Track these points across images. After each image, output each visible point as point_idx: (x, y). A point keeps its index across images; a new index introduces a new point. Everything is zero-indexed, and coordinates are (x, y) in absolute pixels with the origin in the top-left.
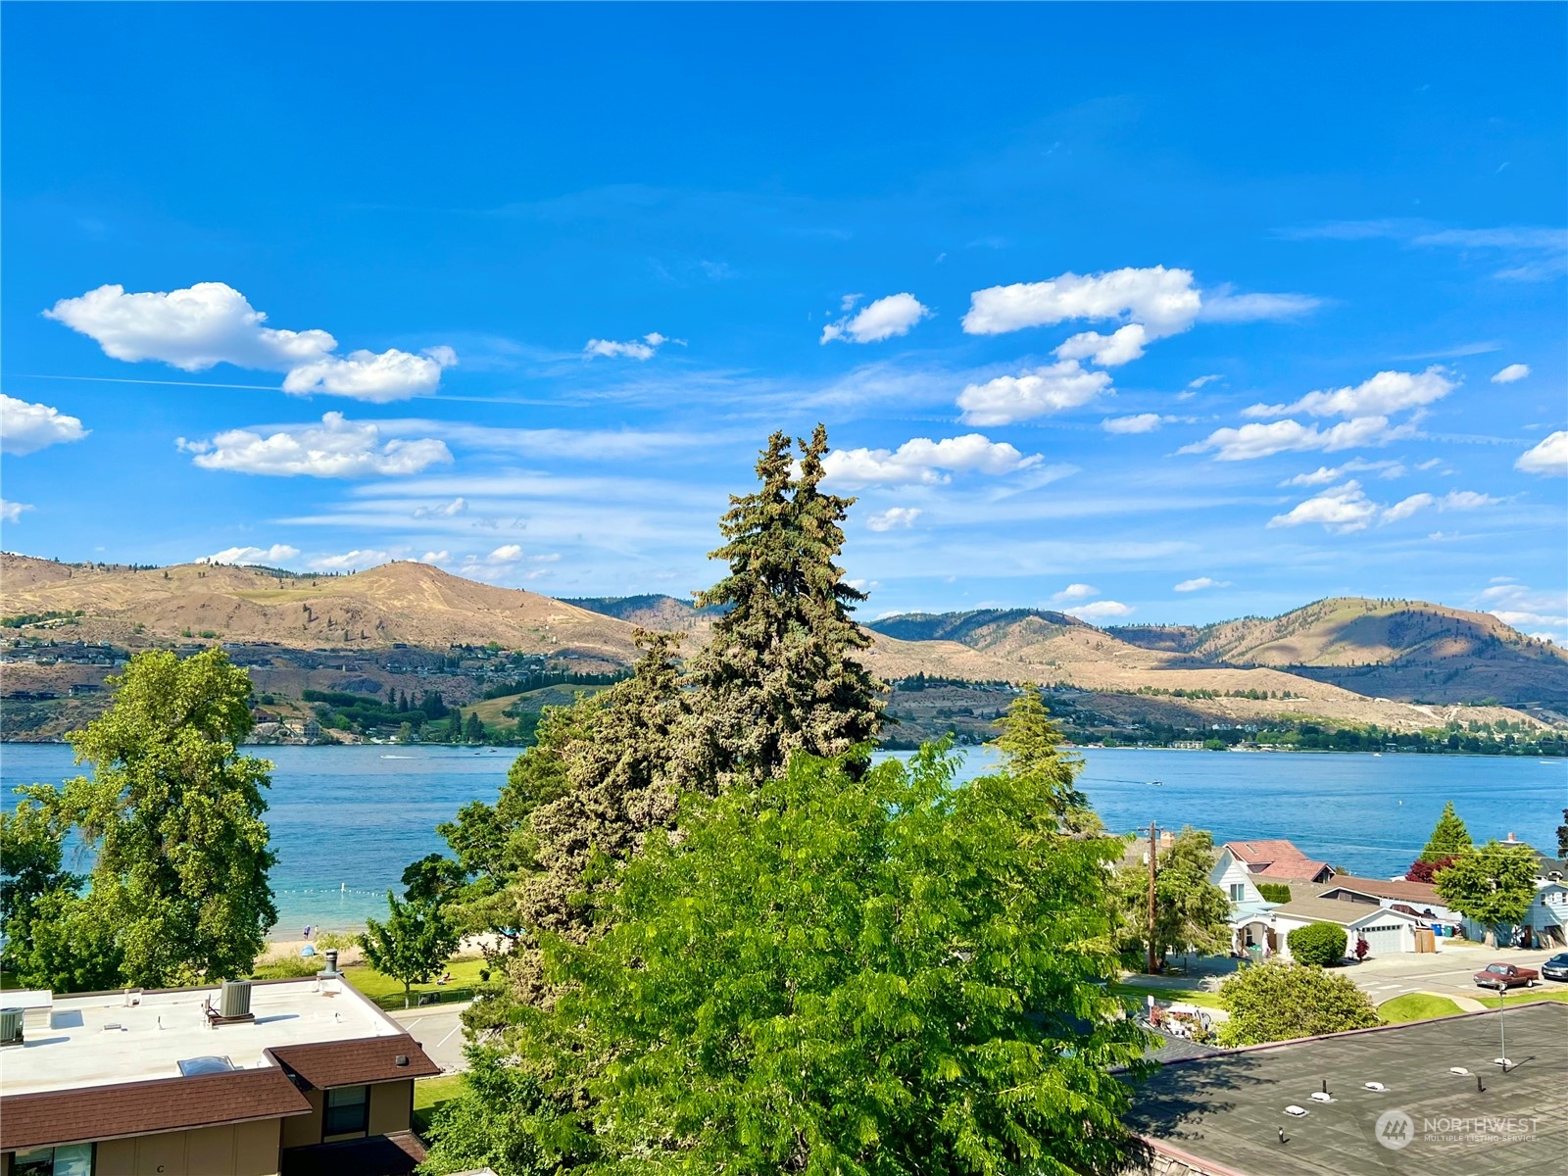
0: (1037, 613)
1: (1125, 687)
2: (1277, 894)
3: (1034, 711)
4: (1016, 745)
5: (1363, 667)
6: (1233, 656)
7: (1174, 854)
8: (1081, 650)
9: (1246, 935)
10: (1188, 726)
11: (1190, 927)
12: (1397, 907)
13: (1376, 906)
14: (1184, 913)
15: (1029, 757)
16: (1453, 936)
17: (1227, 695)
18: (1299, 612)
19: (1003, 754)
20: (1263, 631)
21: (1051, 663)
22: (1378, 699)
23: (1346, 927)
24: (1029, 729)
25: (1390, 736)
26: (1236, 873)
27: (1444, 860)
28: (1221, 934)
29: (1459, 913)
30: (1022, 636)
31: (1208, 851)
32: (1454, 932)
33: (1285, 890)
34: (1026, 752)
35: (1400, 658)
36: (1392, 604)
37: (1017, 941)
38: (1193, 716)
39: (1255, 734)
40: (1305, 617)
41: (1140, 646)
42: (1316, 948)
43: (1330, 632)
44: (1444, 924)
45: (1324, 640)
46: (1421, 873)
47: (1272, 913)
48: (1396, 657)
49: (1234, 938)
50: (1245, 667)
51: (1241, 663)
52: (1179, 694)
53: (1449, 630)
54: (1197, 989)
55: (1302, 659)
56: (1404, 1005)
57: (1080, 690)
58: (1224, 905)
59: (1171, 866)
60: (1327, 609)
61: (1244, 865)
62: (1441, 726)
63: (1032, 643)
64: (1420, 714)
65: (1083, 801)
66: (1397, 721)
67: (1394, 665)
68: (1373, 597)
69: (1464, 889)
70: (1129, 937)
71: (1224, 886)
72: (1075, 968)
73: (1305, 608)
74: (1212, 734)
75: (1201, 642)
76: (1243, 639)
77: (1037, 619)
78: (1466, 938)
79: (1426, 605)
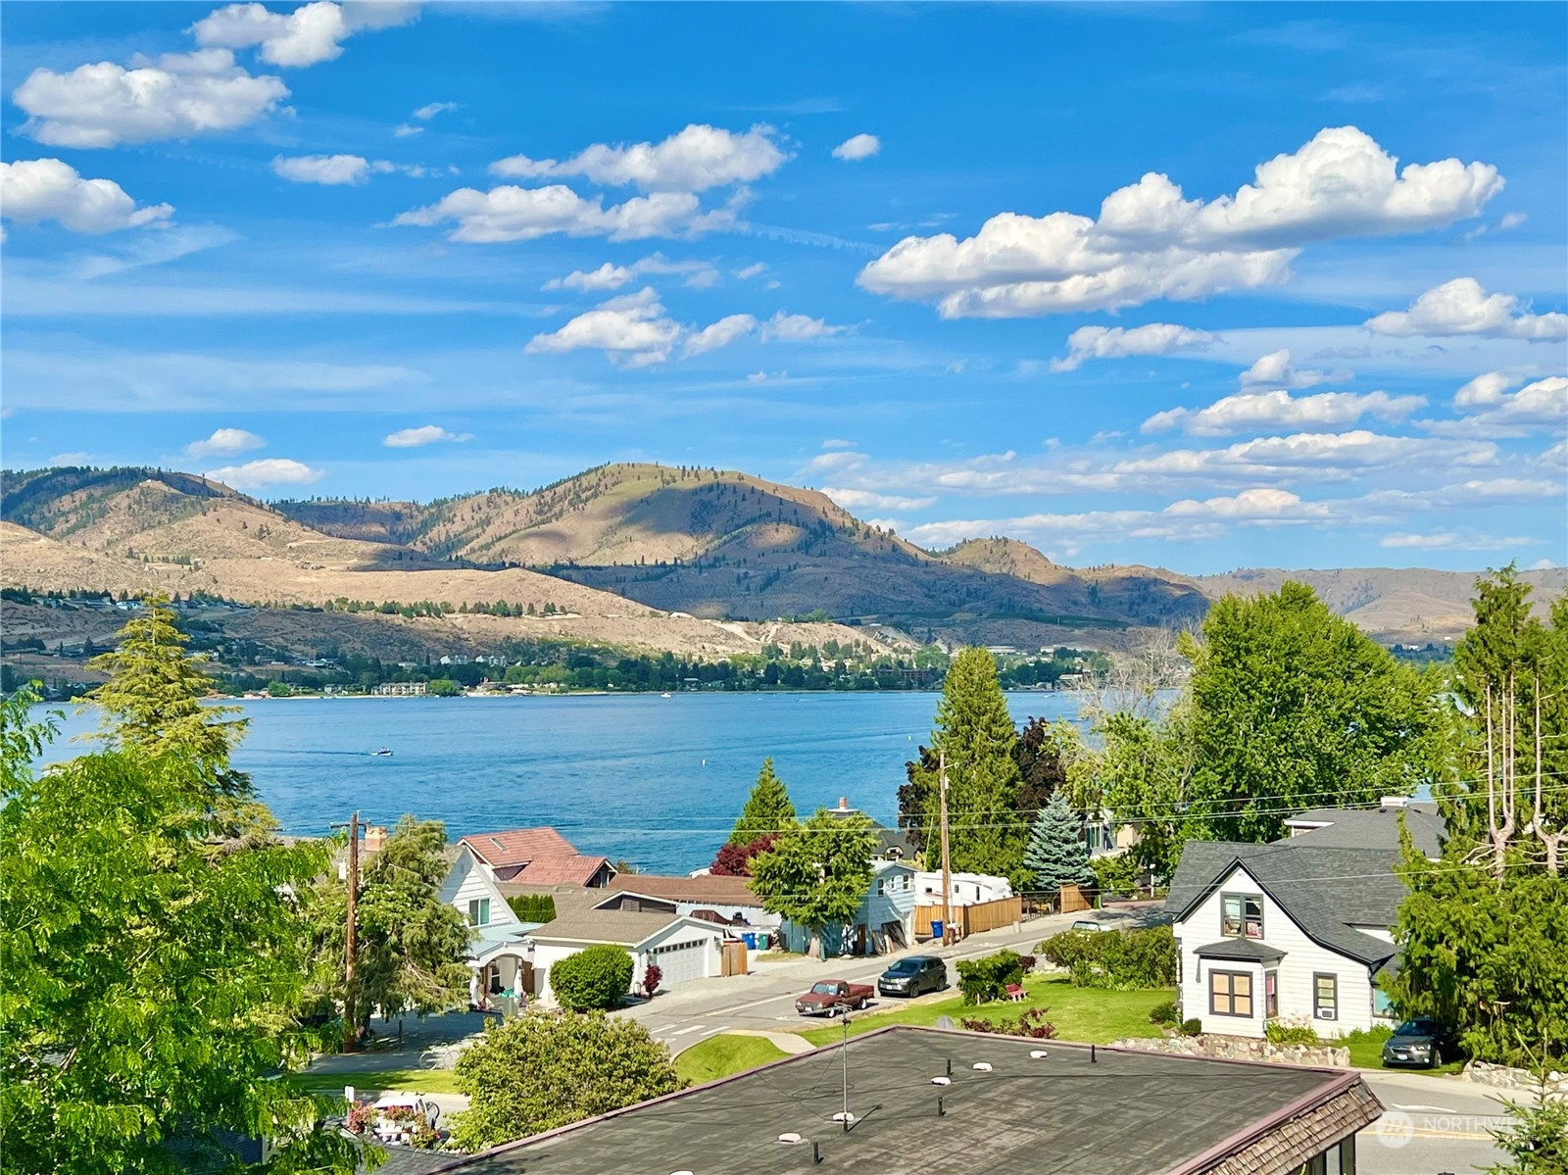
0: (159, 476)
1: (305, 598)
2: (535, 910)
3: (162, 640)
4: (131, 699)
5: (656, 566)
6: (473, 551)
7: (387, 860)
8: (233, 538)
9: (491, 976)
10: (404, 660)
11: (410, 973)
12: (698, 914)
13: (671, 915)
14: (400, 952)
15: (155, 718)
16: (768, 948)
17: (463, 610)
18: (570, 484)
19: (107, 714)
20: (516, 513)
21: (183, 561)
22: (675, 614)
23: (632, 949)
24: (155, 671)
25: (690, 666)
26: (478, 883)
27: (760, 841)
28: (456, 978)
29: (778, 915)
30: (134, 515)
31: (438, 853)
32: (770, 942)
33: (549, 902)
34: (148, 710)
35: (706, 555)
36: (697, 476)
37: (152, 1025)
38: (409, 643)
39: (504, 670)
40: (576, 493)
41: (329, 534)
42: (591, 985)
43: (613, 511)
44: (758, 932)
45: (603, 524)
46: (730, 862)
47: (529, 938)
48: (701, 552)
49: (474, 983)
50: (489, 567)
51: (485, 560)
52: (390, 609)
53: (769, 515)
54: (418, 1067)
55: (573, 555)
56: (707, 1054)
57: (232, 604)
58: (461, 934)
59: (381, 881)
60: (609, 481)
61: (488, 868)
62: (756, 652)
63: (151, 527)
64: (730, 635)
65: (245, 786)
66: (699, 646)
67: (697, 565)
68: (672, 465)
69: (785, 881)
70: (315, 998)
71: (461, 903)
72: (246, 1057)
73: (578, 478)
74: (440, 672)
75: (425, 527)
76: (488, 524)
77: (159, 485)
78: (786, 949)
79: (741, 478)
